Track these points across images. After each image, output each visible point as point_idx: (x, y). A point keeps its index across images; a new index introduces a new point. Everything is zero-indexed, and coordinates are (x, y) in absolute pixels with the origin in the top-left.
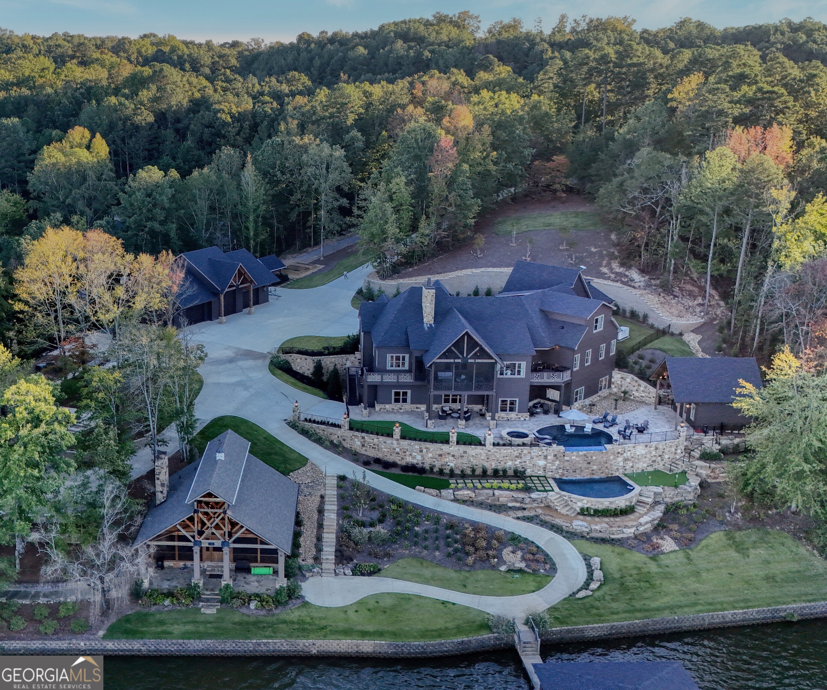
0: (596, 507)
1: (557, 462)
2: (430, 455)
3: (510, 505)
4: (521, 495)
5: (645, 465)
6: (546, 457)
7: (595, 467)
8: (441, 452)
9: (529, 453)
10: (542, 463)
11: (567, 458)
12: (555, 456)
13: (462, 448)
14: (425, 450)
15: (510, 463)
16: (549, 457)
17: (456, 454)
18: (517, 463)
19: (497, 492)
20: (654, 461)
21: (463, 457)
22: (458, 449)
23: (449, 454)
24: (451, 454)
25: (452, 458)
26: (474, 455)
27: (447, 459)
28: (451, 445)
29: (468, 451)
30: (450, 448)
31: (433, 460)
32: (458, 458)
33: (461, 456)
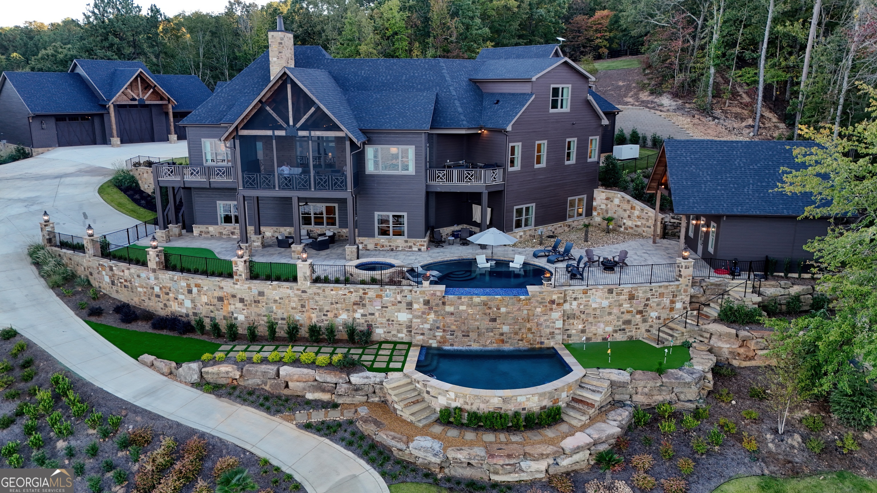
0: (474, 408)
1: (432, 316)
2: (204, 299)
3: (310, 396)
4: (330, 378)
5: (610, 329)
6: (409, 305)
7: (506, 329)
8: (220, 294)
9: (379, 296)
10: (403, 317)
11: (449, 309)
12: (427, 303)
13: (257, 285)
14: (195, 290)
15: (344, 317)
16: (415, 306)
17: (246, 297)
18: (358, 315)
19: (285, 370)
20: (628, 322)
21: (259, 302)
22: (250, 288)
23: (234, 296)
24: (239, 296)
25: (240, 305)
26: (277, 298)
27: (233, 307)
28: (237, 280)
29: (266, 291)
30: (236, 286)
31: (212, 308)
32: (250, 305)
33: (255, 302)
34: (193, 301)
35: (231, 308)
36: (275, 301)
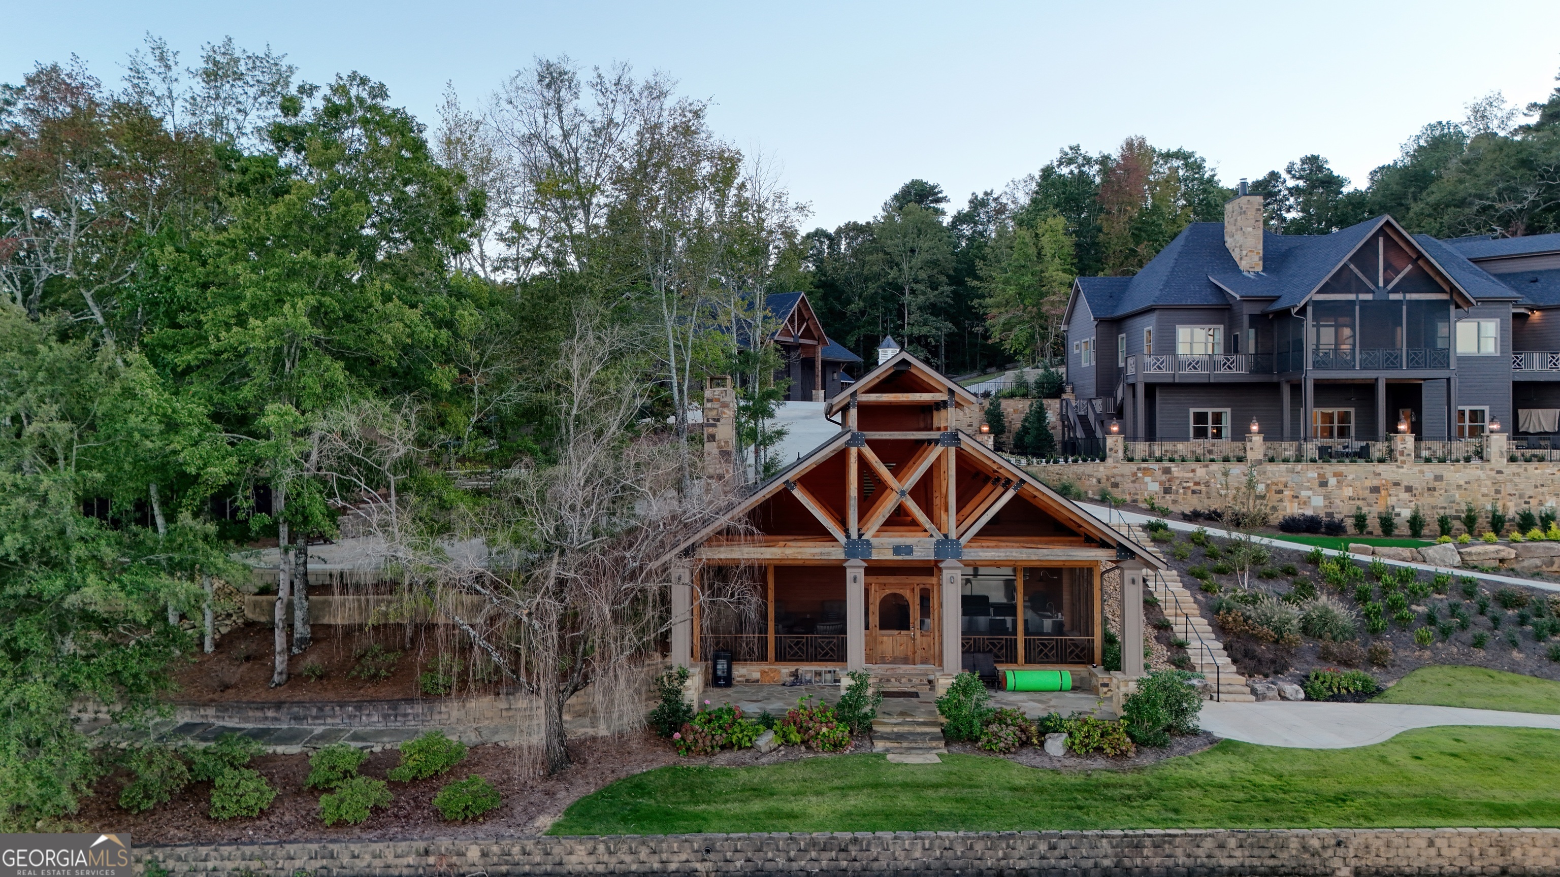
2: (1348, 492)
8: (1376, 482)
13: (1432, 470)
14: (1332, 481)
17: (1416, 484)
21: (1434, 489)
22: (1422, 472)
23: (1397, 484)
24: (1405, 483)
25: (1406, 496)
26: (1462, 482)
27: (1394, 499)
28: (1404, 462)
29: (1446, 475)
30: (1401, 470)
31: (1360, 503)
32: (1422, 494)
33: (1429, 489)
34: (1326, 497)
35: (1392, 501)
36: (1459, 487)
